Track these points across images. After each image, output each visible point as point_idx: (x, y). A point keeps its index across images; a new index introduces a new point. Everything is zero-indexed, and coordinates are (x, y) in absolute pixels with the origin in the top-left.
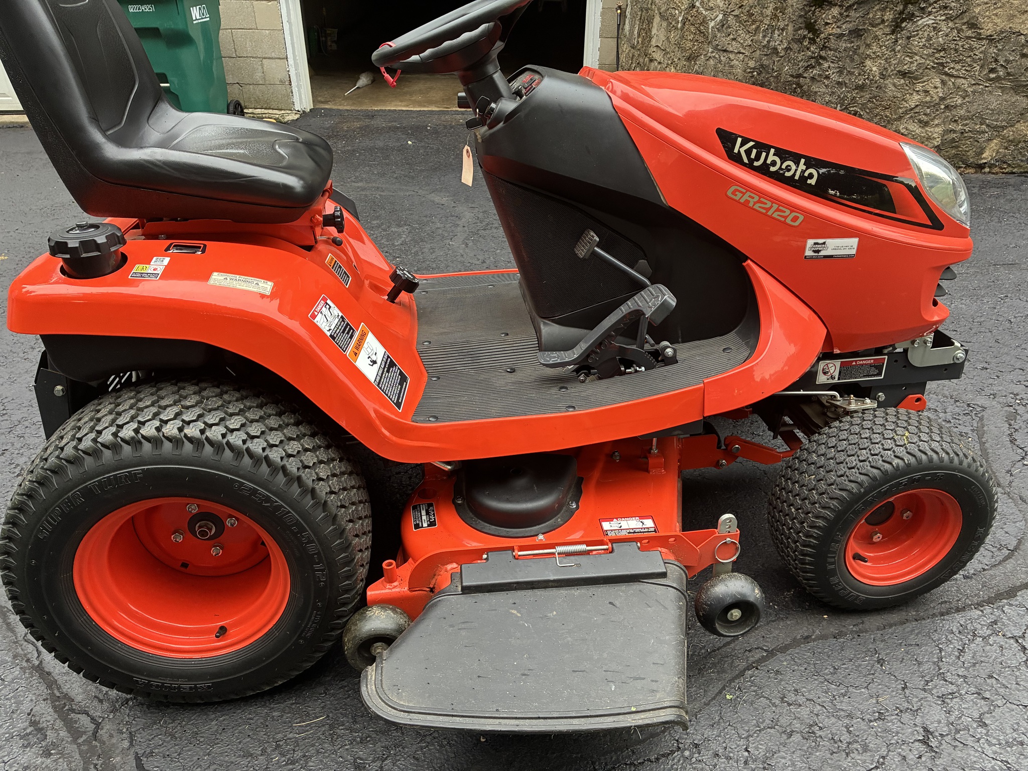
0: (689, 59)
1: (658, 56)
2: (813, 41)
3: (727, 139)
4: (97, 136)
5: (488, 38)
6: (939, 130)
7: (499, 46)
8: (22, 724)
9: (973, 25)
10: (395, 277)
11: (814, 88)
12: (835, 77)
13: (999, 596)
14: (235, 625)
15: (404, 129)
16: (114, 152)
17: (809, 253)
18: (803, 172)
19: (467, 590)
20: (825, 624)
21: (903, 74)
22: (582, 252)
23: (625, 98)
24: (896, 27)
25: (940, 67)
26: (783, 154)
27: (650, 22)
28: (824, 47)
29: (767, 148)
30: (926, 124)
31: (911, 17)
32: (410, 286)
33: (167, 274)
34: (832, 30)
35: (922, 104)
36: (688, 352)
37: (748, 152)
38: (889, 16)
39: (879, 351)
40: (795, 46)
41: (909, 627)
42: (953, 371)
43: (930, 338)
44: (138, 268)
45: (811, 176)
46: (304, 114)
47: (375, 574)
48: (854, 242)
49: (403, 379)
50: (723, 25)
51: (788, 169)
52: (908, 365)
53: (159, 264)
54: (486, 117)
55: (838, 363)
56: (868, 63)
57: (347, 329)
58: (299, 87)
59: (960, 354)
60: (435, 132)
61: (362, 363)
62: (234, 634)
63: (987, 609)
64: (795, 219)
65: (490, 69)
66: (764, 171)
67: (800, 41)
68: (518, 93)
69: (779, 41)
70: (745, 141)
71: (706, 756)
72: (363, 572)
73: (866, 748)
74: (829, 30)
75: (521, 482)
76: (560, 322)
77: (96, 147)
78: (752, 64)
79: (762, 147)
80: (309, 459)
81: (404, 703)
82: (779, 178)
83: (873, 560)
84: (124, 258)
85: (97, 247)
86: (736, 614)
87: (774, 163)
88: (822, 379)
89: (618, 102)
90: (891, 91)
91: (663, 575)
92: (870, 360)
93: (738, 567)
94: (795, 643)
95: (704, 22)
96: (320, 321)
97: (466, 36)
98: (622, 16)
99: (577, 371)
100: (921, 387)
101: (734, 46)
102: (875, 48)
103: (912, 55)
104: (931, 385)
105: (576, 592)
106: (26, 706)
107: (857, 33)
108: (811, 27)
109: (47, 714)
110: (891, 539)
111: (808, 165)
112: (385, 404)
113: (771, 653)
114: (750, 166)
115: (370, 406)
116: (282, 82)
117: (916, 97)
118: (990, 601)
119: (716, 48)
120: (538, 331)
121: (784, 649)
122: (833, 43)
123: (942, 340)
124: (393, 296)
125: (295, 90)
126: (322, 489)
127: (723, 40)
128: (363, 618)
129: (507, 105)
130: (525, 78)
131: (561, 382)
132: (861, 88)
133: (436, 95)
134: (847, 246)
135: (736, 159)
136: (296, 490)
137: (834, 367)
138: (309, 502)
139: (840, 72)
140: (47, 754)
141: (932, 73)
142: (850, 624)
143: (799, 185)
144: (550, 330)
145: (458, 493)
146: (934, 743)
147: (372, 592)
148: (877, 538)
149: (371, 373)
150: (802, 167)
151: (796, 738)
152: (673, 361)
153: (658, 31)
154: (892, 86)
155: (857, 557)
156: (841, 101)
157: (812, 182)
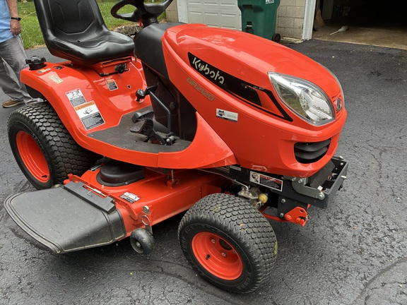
3: (191, 57)
17: (217, 115)
18: (218, 77)
26: (211, 68)
29: (205, 64)
37: (198, 64)
39: (278, 177)
44: (41, 70)
45: (221, 80)
46: (306, 41)
48: (236, 115)
49: (101, 122)
51: (212, 74)
52: (293, 189)
53: (45, 70)
57: (82, 100)
58: (306, 30)
59: (321, 195)
61: (80, 111)
64: (211, 98)
66: (203, 73)
70: (197, 59)
79: (203, 63)
82: (208, 78)
87: (207, 71)
88: (252, 180)
91: (106, 212)
96: (69, 94)
111: (220, 74)
114: (197, 70)
116: (300, 28)
125: (304, 31)
134: (233, 116)
135: (193, 66)
137: (257, 176)
143: (216, 82)
148: (223, 254)
149: (83, 115)
150: (218, 75)
157: (222, 82)
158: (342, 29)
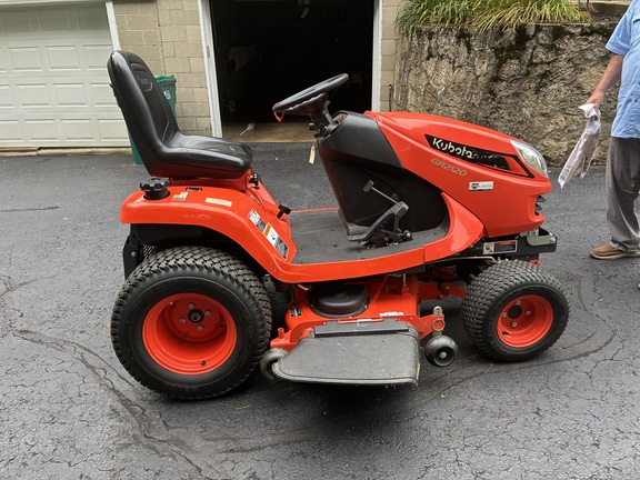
0: (428, 110)
1: (412, 109)
2: (493, 100)
3: (430, 139)
4: (160, 143)
5: (323, 99)
6: (566, 143)
7: (328, 103)
8: (108, 410)
9: (579, 88)
10: (281, 207)
11: (496, 123)
12: (507, 118)
13: (580, 356)
14: (209, 360)
15: (273, 152)
16: (166, 150)
17: (471, 188)
18: (465, 152)
19: (317, 336)
20: (492, 368)
21: (543, 115)
22: (366, 190)
23: (384, 122)
24: (537, 91)
25: (563, 111)
26: (456, 145)
27: (407, 92)
28: (500, 103)
29: (448, 142)
30: (558, 140)
31: (545, 85)
32: (288, 211)
33: (187, 200)
34: (503, 93)
35: (555, 130)
36: (417, 236)
37: (440, 144)
38: (533, 85)
39: (512, 237)
40: (484, 102)
41: (533, 368)
42: (551, 247)
43: (537, 231)
44: (175, 196)
45: (469, 154)
47: (274, 335)
48: (492, 183)
49: (286, 248)
50: (445, 93)
51: (458, 151)
52: (528, 245)
53: (184, 195)
54: (323, 133)
55: (493, 244)
56: (524, 109)
57: (263, 224)
58: (216, 131)
59: (553, 239)
60: (290, 153)
61: (269, 238)
62: (208, 365)
63: (574, 361)
64: (463, 173)
65: (324, 112)
66: (447, 151)
67: (487, 99)
68: (337, 122)
69: (476, 100)
70: (438, 139)
71: (431, 418)
72: (269, 334)
73: (508, 415)
74: (501, 93)
75: (340, 295)
76: (358, 224)
77: (159, 147)
78: (462, 112)
79: (446, 142)
80: (247, 278)
81: (292, 373)
82: (454, 155)
83: (512, 335)
84: (169, 193)
85: (161, 186)
86: (444, 355)
87: (452, 149)
88: (486, 252)
89: (380, 124)
90: (537, 123)
91: (407, 331)
92: (508, 242)
93: (444, 333)
94: (476, 375)
95: (435, 91)
96: (252, 218)
97: (313, 99)
98: (392, 89)
99: (366, 245)
100: (536, 257)
101: (452, 103)
102: (527, 102)
103: (547, 104)
104: (541, 256)
105: (367, 337)
106: (109, 404)
107: (516, 95)
108: (492, 92)
109: (119, 407)
110: (522, 325)
111: (467, 149)
112: (279, 256)
113: (464, 380)
114: (441, 150)
115: (273, 256)
116: (207, 129)
117: (551, 126)
118: (575, 358)
119: (442, 104)
120: (347, 229)
121: (471, 378)
122: (504, 100)
123: (543, 233)
124: (279, 216)
125: (213, 132)
126: (253, 291)
127: (446, 101)
128: (270, 352)
129: (332, 127)
130: (339, 116)
131: (359, 249)
132: (521, 123)
133: (290, 134)
134: (488, 185)
135: (434, 147)
136: (241, 290)
137: (492, 246)
138: (247, 296)
139: (509, 115)
140: (121, 421)
141: (559, 114)
142: (504, 368)
143: (464, 158)
144: (353, 228)
145: (311, 302)
146: (541, 413)
147: (272, 343)
148: (515, 325)
149: (273, 243)
150: (464, 150)
151: (474, 412)
152: (410, 239)
153: (411, 97)
154: (537, 122)
155: (504, 333)
156: (511, 129)
157: (470, 157)
158: (250, 127)
